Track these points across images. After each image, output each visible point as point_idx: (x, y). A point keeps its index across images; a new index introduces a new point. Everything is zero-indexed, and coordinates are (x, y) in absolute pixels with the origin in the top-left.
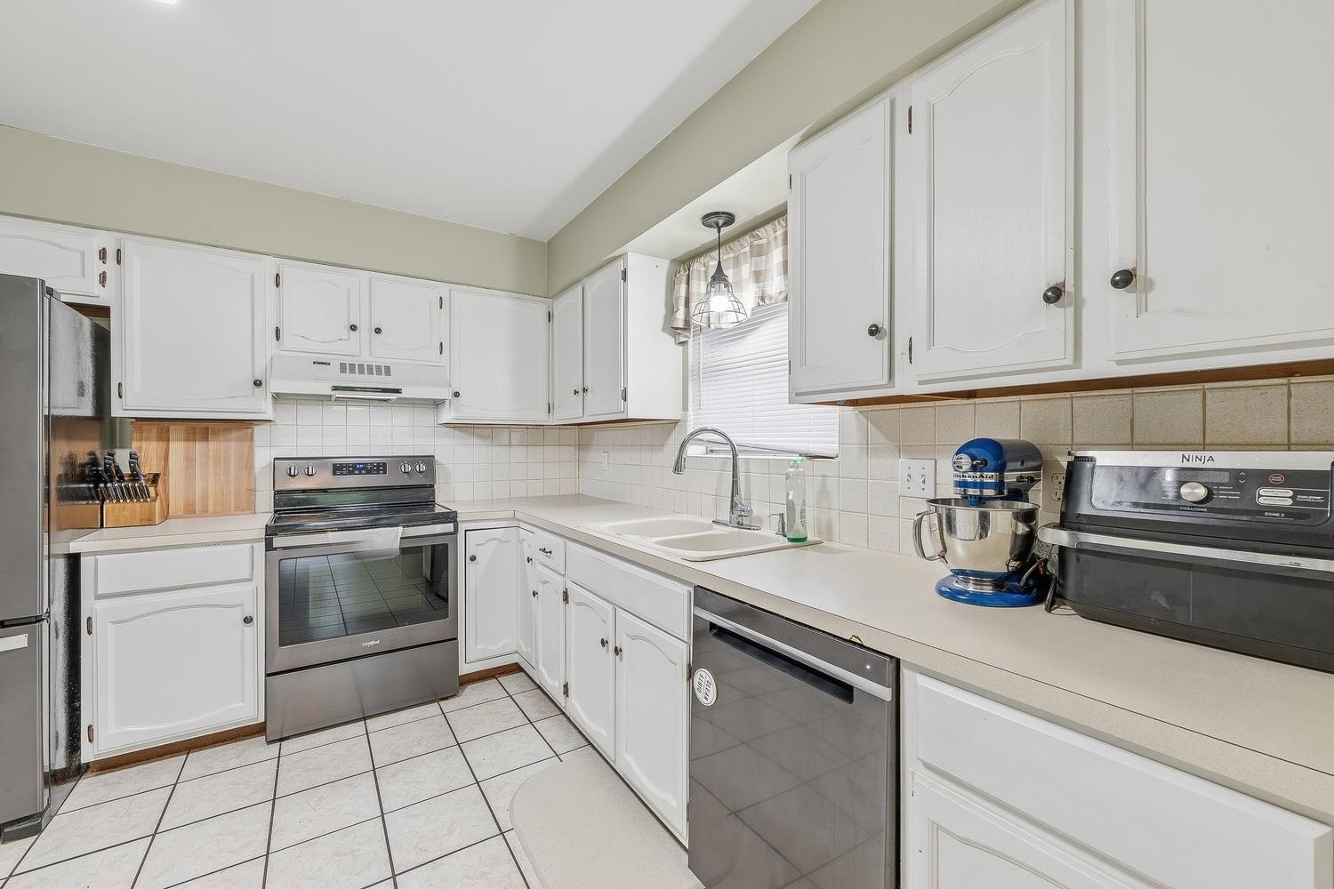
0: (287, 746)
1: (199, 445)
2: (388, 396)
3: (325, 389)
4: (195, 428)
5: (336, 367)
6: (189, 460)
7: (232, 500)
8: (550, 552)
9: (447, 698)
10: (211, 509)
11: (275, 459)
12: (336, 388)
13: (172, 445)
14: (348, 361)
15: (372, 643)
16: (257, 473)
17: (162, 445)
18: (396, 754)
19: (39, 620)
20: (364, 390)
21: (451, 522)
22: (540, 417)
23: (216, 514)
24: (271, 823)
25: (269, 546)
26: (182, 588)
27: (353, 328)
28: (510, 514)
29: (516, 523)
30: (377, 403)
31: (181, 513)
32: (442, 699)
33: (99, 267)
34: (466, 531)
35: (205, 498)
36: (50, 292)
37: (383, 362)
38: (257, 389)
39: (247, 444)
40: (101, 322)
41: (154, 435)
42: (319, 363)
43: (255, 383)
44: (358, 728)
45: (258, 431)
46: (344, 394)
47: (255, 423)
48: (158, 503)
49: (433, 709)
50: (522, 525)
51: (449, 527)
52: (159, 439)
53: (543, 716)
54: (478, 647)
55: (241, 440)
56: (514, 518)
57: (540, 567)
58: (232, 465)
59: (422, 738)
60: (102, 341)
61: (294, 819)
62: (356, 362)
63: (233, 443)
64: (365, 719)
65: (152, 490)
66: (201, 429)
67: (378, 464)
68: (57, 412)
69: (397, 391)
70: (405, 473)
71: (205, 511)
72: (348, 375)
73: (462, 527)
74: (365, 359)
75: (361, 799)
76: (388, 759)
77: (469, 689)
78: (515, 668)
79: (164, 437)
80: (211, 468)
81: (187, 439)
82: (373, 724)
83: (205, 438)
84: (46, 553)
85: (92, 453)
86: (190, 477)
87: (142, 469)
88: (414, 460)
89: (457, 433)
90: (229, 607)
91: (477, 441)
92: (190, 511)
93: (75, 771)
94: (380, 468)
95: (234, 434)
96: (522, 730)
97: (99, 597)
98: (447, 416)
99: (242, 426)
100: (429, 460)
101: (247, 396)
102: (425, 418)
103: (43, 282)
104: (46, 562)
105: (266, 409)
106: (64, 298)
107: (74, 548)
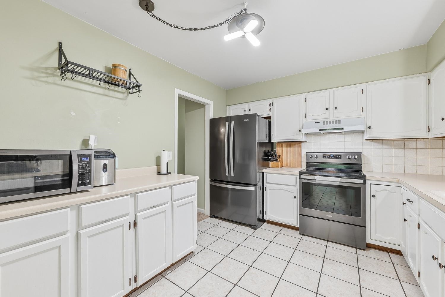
0: (304, 237)
1: (289, 148)
2: (339, 131)
3: (317, 131)
4: (288, 144)
5: (322, 123)
6: (287, 152)
7: (296, 163)
8: (412, 202)
9: (361, 249)
10: (291, 166)
11: (307, 152)
12: (321, 130)
13: (283, 148)
14: (326, 120)
15: (330, 216)
16: (302, 156)
17: (282, 148)
18: (333, 257)
19: (256, 185)
20: (334, 129)
21: (362, 179)
22: (424, 134)
23: (293, 167)
24: (292, 255)
25: (300, 178)
26: (282, 185)
27: (327, 109)
28: (396, 180)
29: (400, 185)
30: (339, 134)
31: (285, 166)
32: (358, 249)
33: (269, 107)
34: (370, 184)
35: (290, 163)
36: (258, 116)
37: (338, 119)
38: (300, 132)
39: (300, 148)
40: (269, 120)
41: (280, 146)
42: (317, 122)
43: (300, 131)
44: (324, 243)
45: (303, 144)
46: (324, 132)
47: (302, 142)
48: (280, 163)
49: (353, 250)
50: (402, 186)
51: (362, 181)
52: (281, 147)
53: (409, 282)
54: (376, 235)
55: (298, 147)
56: (398, 182)
57: (408, 208)
58: (296, 154)
59: (345, 258)
60: (270, 123)
61: (298, 258)
62: (328, 120)
63: (296, 148)
64: (328, 241)
65: (278, 159)
66: (290, 144)
67: (338, 155)
68: (260, 141)
69: (342, 129)
70: (348, 158)
71: (290, 166)
72: (325, 125)
73: (368, 182)
74: (332, 119)
75: (317, 264)
76: (330, 258)
77: (372, 251)
78: (398, 253)
79: (282, 146)
80: (292, 154)
81: (287, 147)
82: (330, 244)
83: (290, 147)
84: (257, 171)
85: (268, 150)
86: (287, 156)
87: (277, 154)
88: (353, 154)
89: (373, 143)
90: (290, 192)
91: (384, 147)
92: (287, 166)
93: (263, 221)
94: (339, 156)
95: (297, 145)
96: (393, 281)
97: (267, 183)
98: (367, 136)
99: (298, 143)
100: (360, 155)
101: (298, 135)
102: (358, 138)
103: (257, 114)
104: (257, 173)
105: (303, 138)
106: (261, 116)
107: (264, 171)
